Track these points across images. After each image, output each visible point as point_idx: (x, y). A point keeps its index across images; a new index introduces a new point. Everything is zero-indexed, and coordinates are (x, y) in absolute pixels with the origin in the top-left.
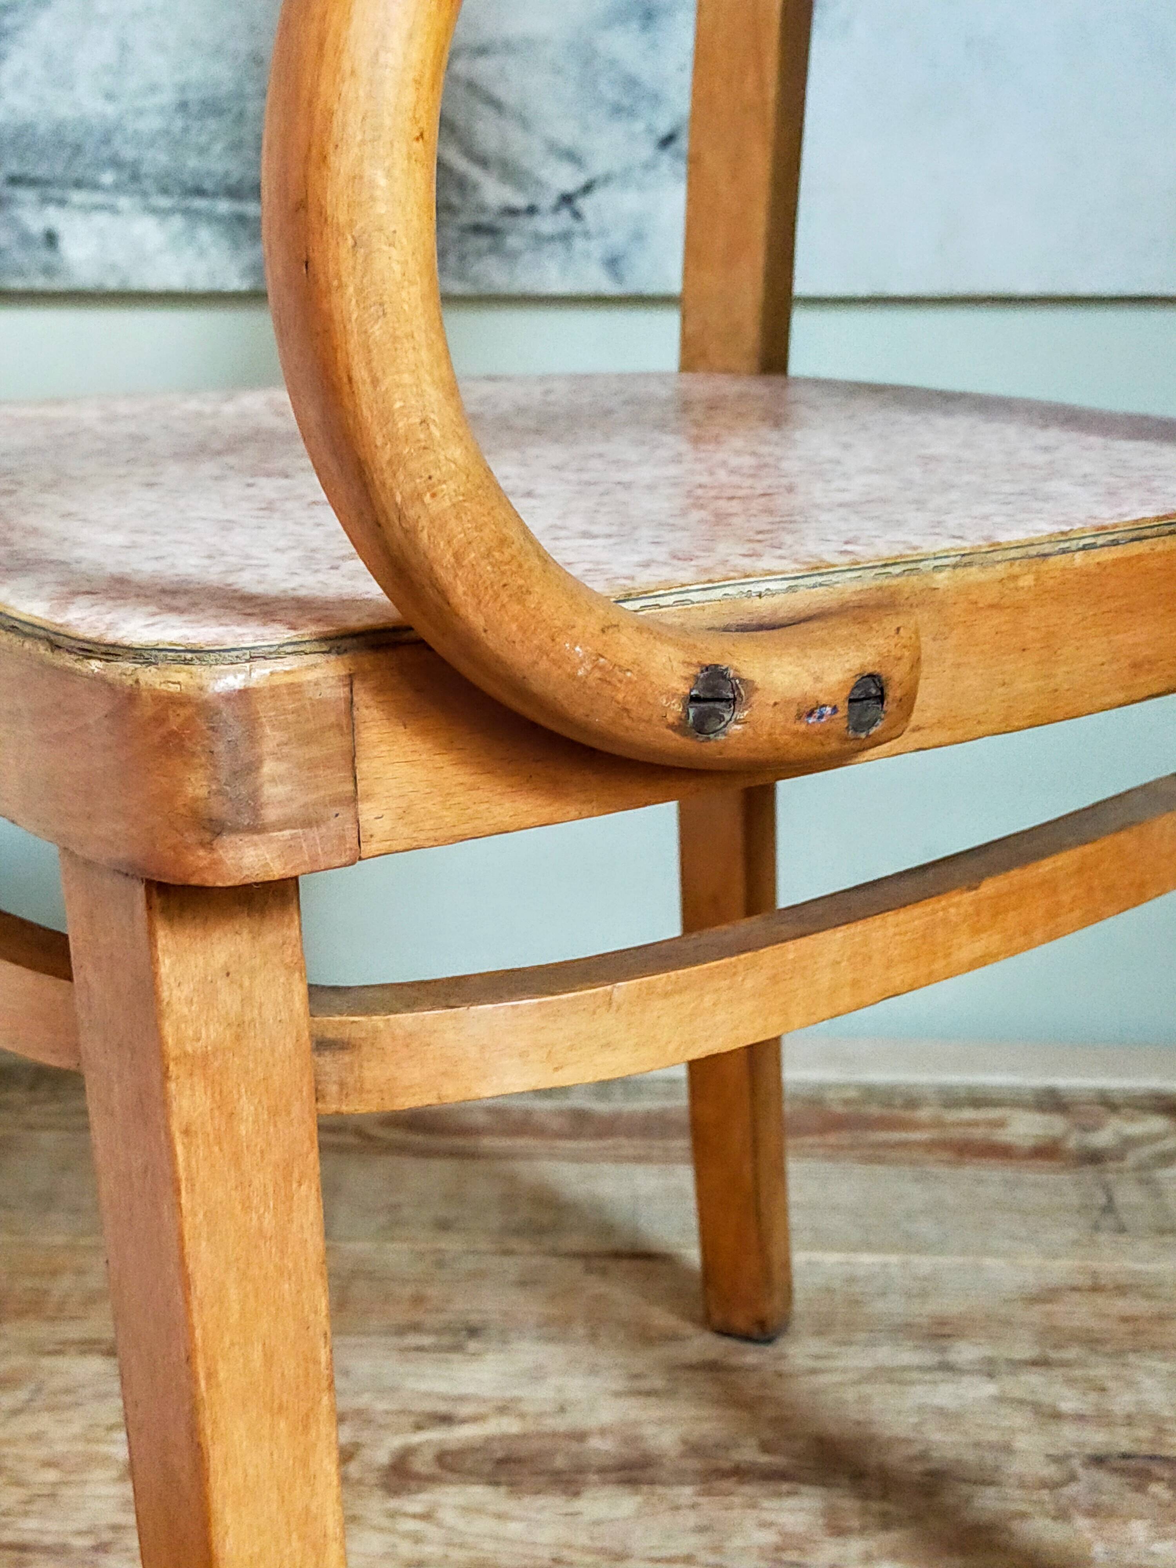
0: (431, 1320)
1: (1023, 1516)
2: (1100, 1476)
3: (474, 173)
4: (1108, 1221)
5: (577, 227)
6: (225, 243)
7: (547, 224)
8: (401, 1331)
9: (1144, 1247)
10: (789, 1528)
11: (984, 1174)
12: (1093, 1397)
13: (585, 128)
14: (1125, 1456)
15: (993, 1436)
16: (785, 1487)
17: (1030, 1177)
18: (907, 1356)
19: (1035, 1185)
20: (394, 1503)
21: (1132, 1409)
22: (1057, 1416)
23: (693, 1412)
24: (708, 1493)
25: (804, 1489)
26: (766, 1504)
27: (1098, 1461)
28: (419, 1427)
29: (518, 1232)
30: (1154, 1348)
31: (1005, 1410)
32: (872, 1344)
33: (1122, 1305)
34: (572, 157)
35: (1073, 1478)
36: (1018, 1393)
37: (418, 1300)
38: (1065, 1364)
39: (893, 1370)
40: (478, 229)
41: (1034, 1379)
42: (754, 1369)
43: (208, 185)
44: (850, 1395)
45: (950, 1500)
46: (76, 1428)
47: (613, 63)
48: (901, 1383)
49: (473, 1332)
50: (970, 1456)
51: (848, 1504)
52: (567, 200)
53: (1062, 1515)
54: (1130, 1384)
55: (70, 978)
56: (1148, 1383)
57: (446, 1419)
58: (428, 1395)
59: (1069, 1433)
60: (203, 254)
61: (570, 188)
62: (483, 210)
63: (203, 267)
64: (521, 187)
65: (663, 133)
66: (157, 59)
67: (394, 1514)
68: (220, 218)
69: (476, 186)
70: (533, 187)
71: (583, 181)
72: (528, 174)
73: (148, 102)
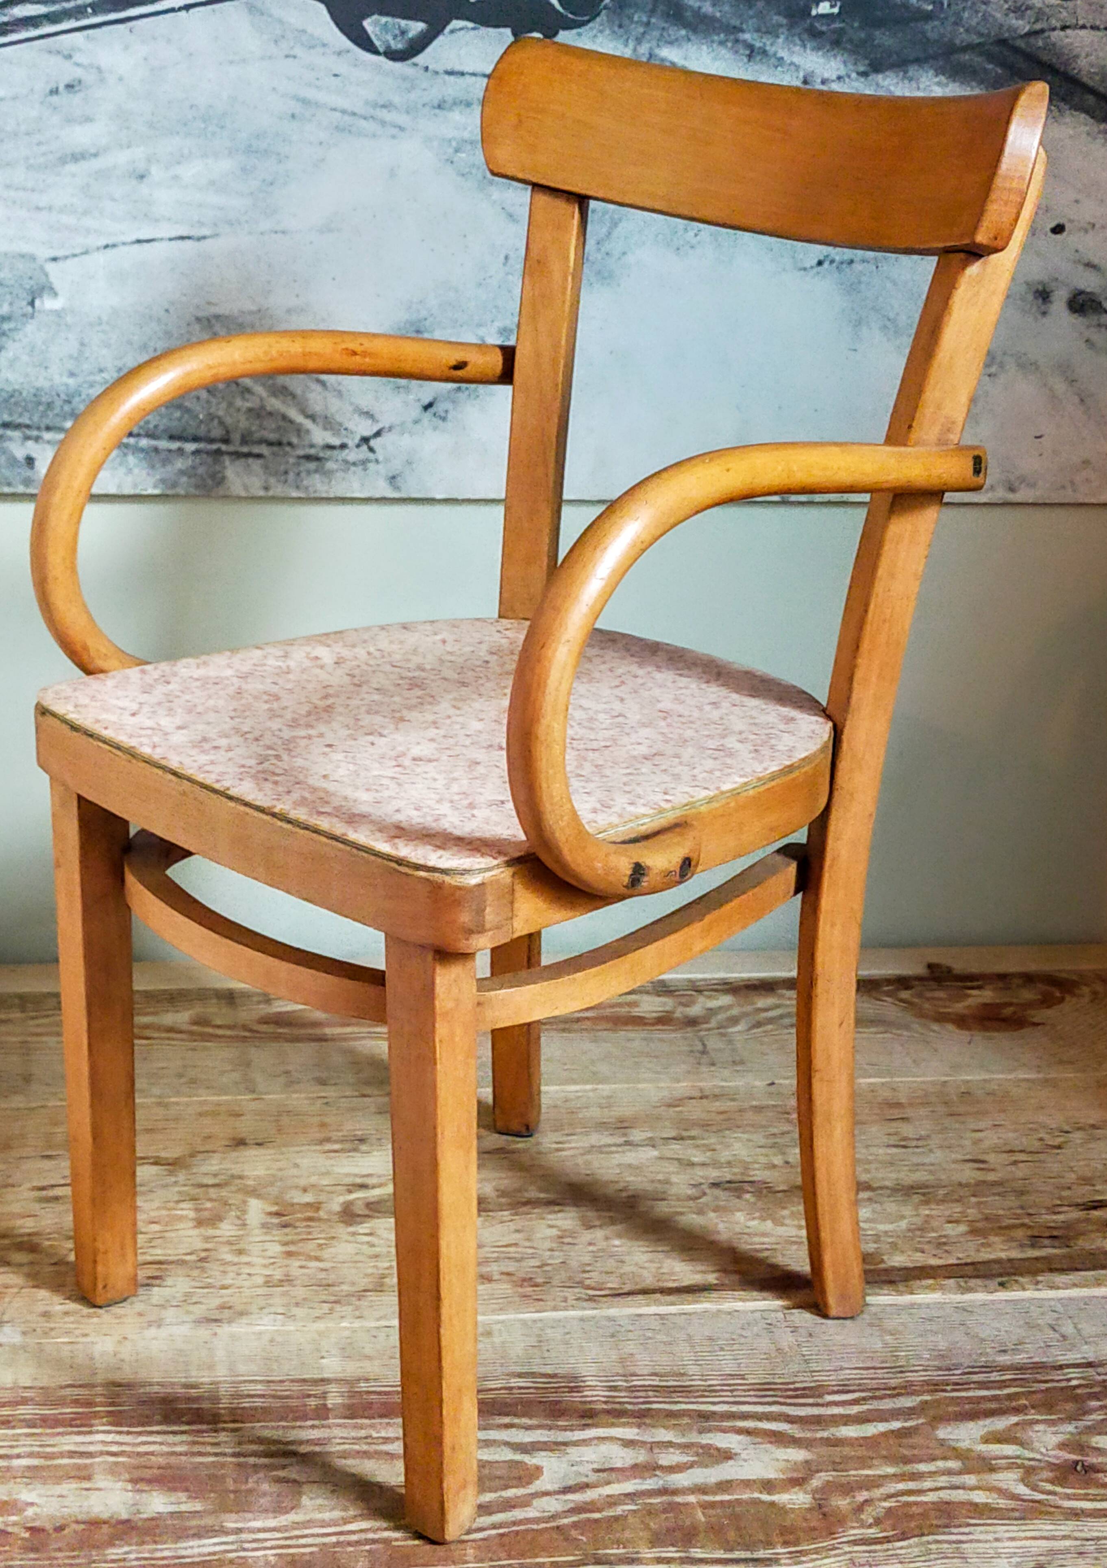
0: (335, 1135)
1: (682, 1214)
2: (717, 1192)
3: (308, 424)
4: (705, 1059)
5: (371, 456)
6: (144, 464)
7: (352, 455)
8: (321, 1142)
9: (726, 1073)
10: (564, 1228)
11: (632, 1035)
12: (709, 1154)
13: (377, 399)
14: (729, 1182)
15: (660, 1177)
16: (557, 1208)
17: (657, 1035)
18: (606, 1139)
19: (661, 1040)
20: (351, 1229)
21: (730, 1158)
22: (692, 1164)
23: (497, 1175)
24: (516, 1214)
25: (567, 1208)
26: (550, 1216)
27: (715, 1185)
28: (350, 1192)
29: (368, 1083)
30: (739, 1127)
31: (666, 1164)
32: (587, 1134)
33: (718, 1105)
34: (369, 415)
35: (705, 1194)
36: (669, 1154)
37: (323, 1125)
38: (693, 1138)
39: (600, 1147)
40: (308, 458)
41: (675, 1146)
42: (525, 1151)
44: (580, 1161)
45: (642, 1209)
46: (156, 1204)
48: (607, 1153)
49: (362, 1140)
50: (649, 1187)
51: (591, 1214)
52: (365, 440)
53: (701, 1212)
54: (728, 1146)
55: (384, 985)
56: (737, 1145)
57: (363, 1186)
58: (347, 1175)
59: (700, 1172)
60: (130, 471)
61: (367, 433)
62: (312, 446)
63: (130, 479)
64: (336, 433)
65: (426, 401)
66: (104, 351)
67: (354, 1234)
68: (142, 450)
69: (308, 432)
70: (344, 432)
71: (375, 429)
72: (340, 424)
73: (98, 378)
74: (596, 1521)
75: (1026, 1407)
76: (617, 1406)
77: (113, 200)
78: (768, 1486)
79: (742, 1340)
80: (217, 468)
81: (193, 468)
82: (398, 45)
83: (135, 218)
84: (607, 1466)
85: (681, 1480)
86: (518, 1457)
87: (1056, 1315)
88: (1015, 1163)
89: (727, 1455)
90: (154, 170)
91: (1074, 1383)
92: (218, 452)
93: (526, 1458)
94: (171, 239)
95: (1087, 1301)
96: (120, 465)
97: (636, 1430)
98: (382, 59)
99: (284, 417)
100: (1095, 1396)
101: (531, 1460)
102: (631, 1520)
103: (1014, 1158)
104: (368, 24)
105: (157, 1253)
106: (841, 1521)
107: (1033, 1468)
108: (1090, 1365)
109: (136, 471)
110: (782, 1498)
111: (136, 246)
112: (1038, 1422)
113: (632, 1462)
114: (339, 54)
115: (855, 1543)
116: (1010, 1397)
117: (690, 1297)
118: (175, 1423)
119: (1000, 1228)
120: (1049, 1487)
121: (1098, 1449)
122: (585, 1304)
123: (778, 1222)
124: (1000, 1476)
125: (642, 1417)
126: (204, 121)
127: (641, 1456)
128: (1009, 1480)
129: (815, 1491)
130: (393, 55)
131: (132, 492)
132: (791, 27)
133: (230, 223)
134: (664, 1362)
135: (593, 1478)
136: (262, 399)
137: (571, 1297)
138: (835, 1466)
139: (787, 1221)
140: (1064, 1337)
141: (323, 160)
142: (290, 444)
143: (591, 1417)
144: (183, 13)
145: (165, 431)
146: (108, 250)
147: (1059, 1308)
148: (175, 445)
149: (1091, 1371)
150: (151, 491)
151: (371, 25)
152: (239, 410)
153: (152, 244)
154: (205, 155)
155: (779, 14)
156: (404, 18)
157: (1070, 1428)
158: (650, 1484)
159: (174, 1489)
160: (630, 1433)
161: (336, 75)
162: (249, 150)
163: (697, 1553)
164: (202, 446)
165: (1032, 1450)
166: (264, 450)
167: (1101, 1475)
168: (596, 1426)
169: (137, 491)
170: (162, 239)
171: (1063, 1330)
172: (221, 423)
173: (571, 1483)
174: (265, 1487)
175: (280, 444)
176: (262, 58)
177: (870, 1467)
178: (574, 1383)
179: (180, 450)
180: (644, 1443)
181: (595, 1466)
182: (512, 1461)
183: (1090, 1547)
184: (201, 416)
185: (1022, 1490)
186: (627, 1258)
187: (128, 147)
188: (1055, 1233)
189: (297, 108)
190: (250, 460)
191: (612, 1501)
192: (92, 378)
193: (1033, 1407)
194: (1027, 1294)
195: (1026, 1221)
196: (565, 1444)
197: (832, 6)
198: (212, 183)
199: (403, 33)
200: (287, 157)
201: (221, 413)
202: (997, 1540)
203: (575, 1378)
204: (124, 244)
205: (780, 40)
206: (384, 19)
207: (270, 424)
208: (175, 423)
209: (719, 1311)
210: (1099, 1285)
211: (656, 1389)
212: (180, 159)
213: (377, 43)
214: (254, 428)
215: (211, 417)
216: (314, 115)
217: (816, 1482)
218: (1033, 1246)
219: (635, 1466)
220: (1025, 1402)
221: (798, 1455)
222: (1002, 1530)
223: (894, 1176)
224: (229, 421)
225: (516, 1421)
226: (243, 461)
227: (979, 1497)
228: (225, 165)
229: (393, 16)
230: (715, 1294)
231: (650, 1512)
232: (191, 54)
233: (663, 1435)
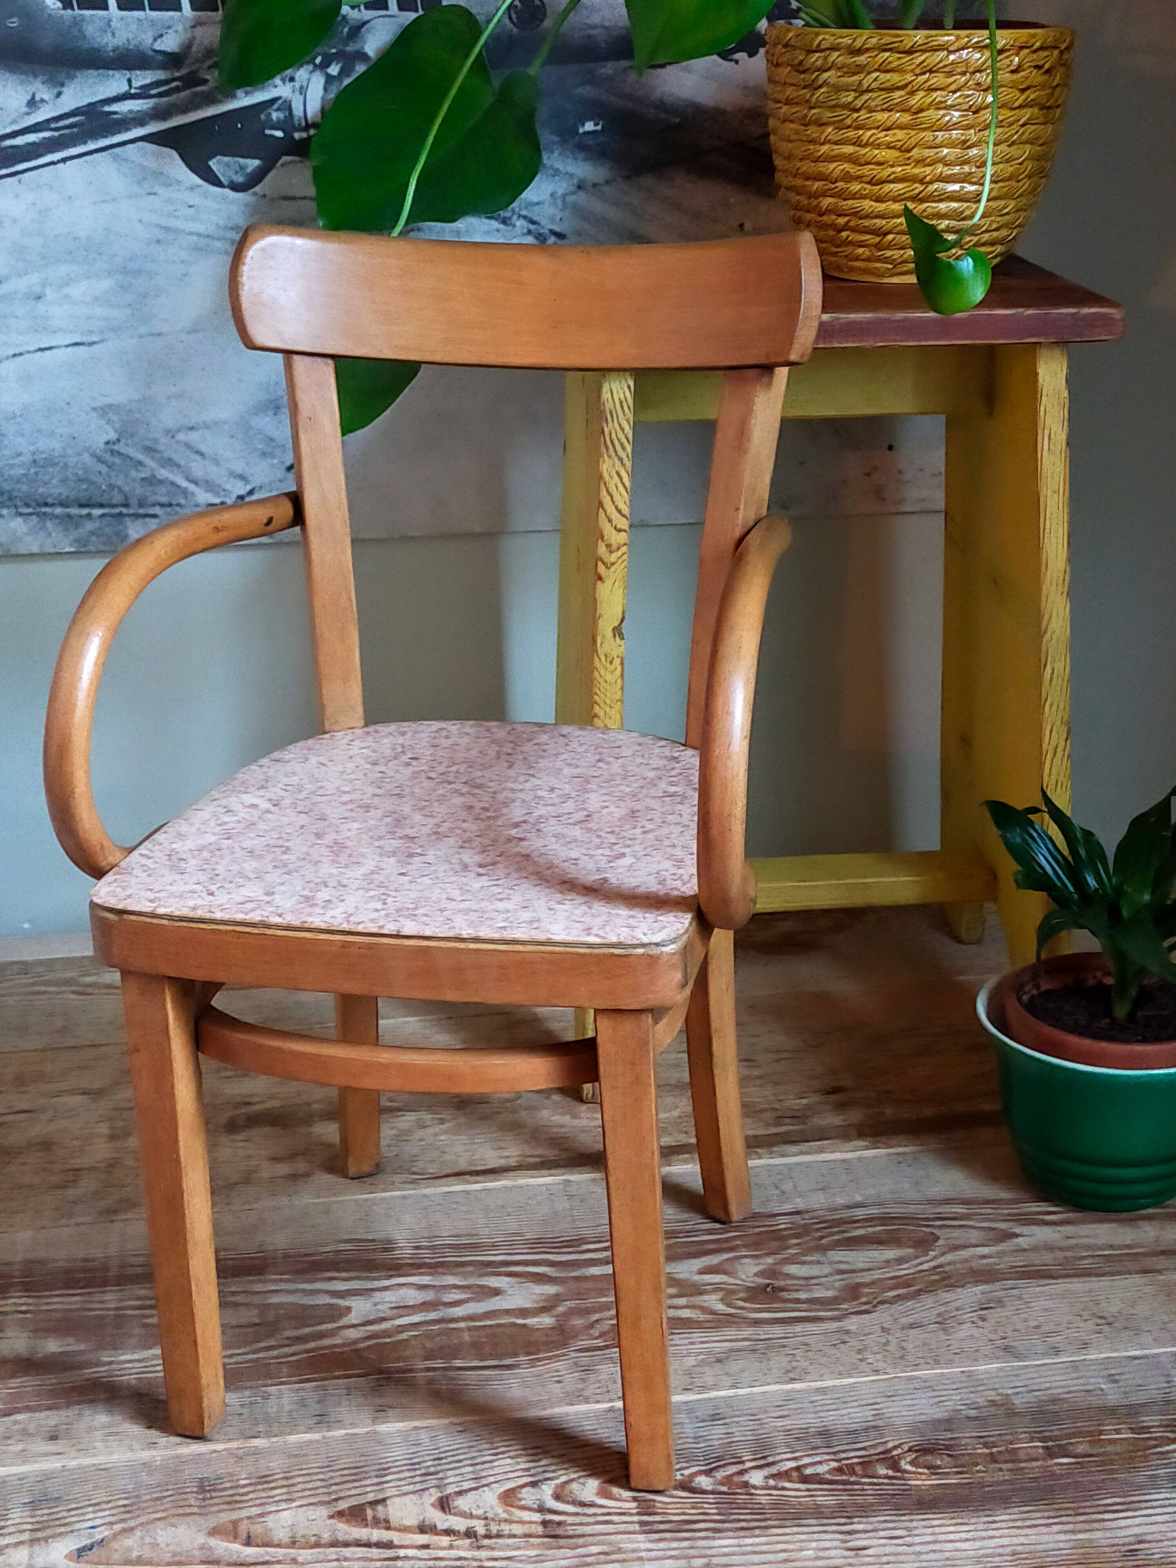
3: (191, 487)
6: (60, 528)
13: (248, 464)
20: (233, 1137)
28: (236, 1108)
34: (242, 477)
43: (50, 500)
47: (260, 432)
52: (241, 498)
60: (49, 535)
61: (242, 492)
62: (197, 505)
63: (49, 541)
64: (217, 494)
65: (288, 464)
66: (20, 440)
67: (234, 1141)
68: (57, 517)
69: (193, 494)
70: (222, 493)
71: (248, 488)
72: (219, 486)
73: (17, 461)
74: (386, 1343)
75: (738, 1246)
76: (419, 1261)
77: (17, 317)
78: (523, 1312)
79: (528, 1207)
80: (121, 527)
81: (100, 528)
82: (240, 179)
83: (36, 331)
84: (402, 1304)
85: (458, 1312)
86: (335, 1301)
87: (780, 1177)
88: (777, 1061)
89: (496, 1292)
90: (48, 291)
91: (782, 1226)
92: (121, 515)
93: (341, 1302)
94: (67, 346)
95: (808, 1165)
96: (40, 529)
97: (428, 1278)
98: (227, 191)
99: (173, 484)
100: (797, 1236)
101: (342, 1302)
102: (413, 1342)
103: (778, 1057)
104: (213, 164)
105: (76, 1162)
106: (575, 1335)
107: (733, 1292)
108: (798, 1213)
109: (53, 534)
110: (531, 1321)
111: (39, 354)
112: (746, 1257)
113: (421, 1301)
114: (192, 189)
115: (579, 1351)
116: (727, 1240)
117: (491, 1177)
118: (73, 1288)
119: (754, 1112)
120: (741, 1303)
121: (788, 1275)
122: (407, 1186)
123: (575, 1116)
124: (705, 1297)
125: (435, 1268)
126: (86, 251)
127: (429, 1296)
128: (713, 1301)
129: (557, 1316)
130: (235, 187)
131: (52, 550)
132: (564, 142)
133: (114, 330)
134: (462, 1226)
135: (389, 1313)
136: (152, 469)
137: (397, 1180)
138: (579, 1296)
139: (582, 1115)
140: (784, 1192)
141: (186, 275)
142: (178, 505)
143: (397, 1269)
144: (61, 165)
145: (75, 501)
146: (17, 359)
147: (786, 1171)
148: (85, 511)
149: (797, 1218)
150: (67, 550)
151: (215, 164)
152: (134, 480)
153: (53, 351)
154: (88, 278)
155: (551, 133)
156: (243, 157)
157: (770, 1260)
158: (433, 1316)
159: (67, 1335)
160: (425, 1280)
161: (190, 206)
162: (125, 271)
163: (458, 1363)
164: (106, 511)
165: (736, 1278)
166: (157, 510)
167: (784, 1293)
168: (400, 1276)
169: (57, 550)
170: (59, 347)
171: (784, 1187)
172: (120, 490)
173: (371, 1317)
174: (137, 1331)
175: (170, 505)
176: (130, 197)
177: (605, 1296)
178: (388, 1246)
179: (89, 516)
180: (434, 1286)
181: (393, 1305)
182: (329, 1304)
183: (761, 1345)
184: (104, 487)
185: (720, 1307)
186: (446, 1149)
187: (26, 274)
188: (796, 1114)
189: (162, 235)
190: (148, 520)
191: (401, 1329)
192: (12, 462)
193: (744, 1246)
194: (763, 1162)
195: (777, 1106)
196: (372, 1290)
197: (596, 125)
198: (97, 299)
199: (242, 168)
200: (157, 274)
201: (119, 483)
202: (692, 1343)
203: (390, 1242)
204: (29, 352)
205: (556, 154)
206: (226, 159)
207: (162, 490)
208: (82, 494)
209: (514, 1187)
210: (822, 1152)
211: (450, 1246)
212: (68, 282)
213: (222, 179)
214: (148, 494)
215: (112, 487)
216: (175, 239)
217: (560, 1309)
218: (776, 1125)
219: (424, 1303)
220: (739, 1242)
221: (551, 1290)
222: (697, 1336)
223: (677, 1075)
224: (126, 488)
225: (336, 1275)
226: (140, 520)
227: (685, 1314)
228: (106, 284)
229: (233, 156)
230: (511, 1174)
231: (429, 1336)
232: (70, 198)
233: (451, 1280)
